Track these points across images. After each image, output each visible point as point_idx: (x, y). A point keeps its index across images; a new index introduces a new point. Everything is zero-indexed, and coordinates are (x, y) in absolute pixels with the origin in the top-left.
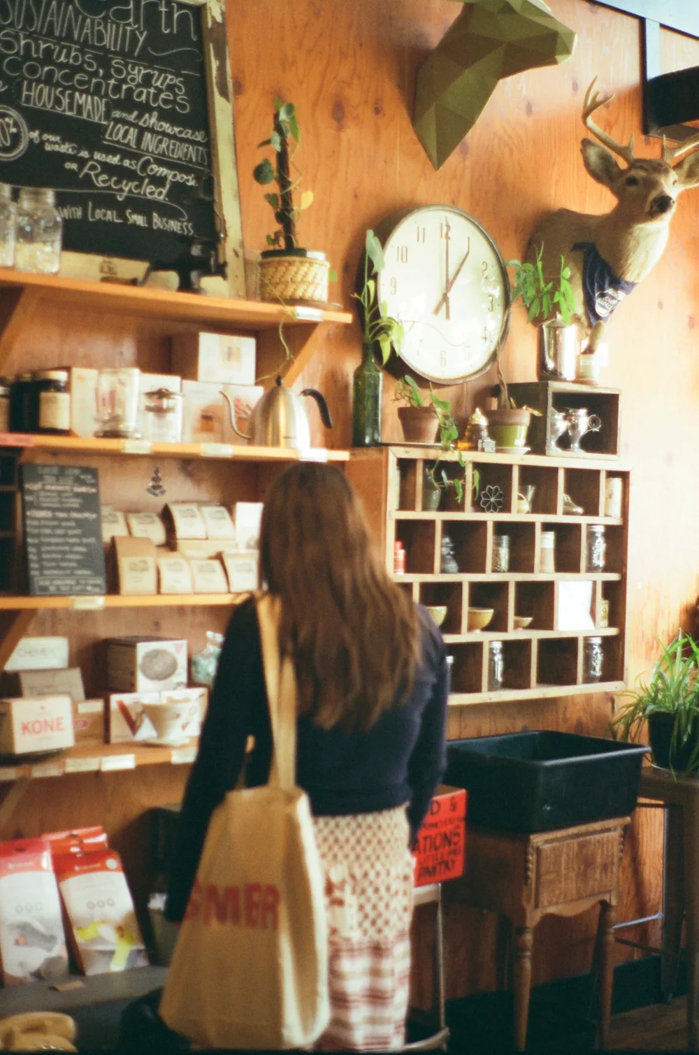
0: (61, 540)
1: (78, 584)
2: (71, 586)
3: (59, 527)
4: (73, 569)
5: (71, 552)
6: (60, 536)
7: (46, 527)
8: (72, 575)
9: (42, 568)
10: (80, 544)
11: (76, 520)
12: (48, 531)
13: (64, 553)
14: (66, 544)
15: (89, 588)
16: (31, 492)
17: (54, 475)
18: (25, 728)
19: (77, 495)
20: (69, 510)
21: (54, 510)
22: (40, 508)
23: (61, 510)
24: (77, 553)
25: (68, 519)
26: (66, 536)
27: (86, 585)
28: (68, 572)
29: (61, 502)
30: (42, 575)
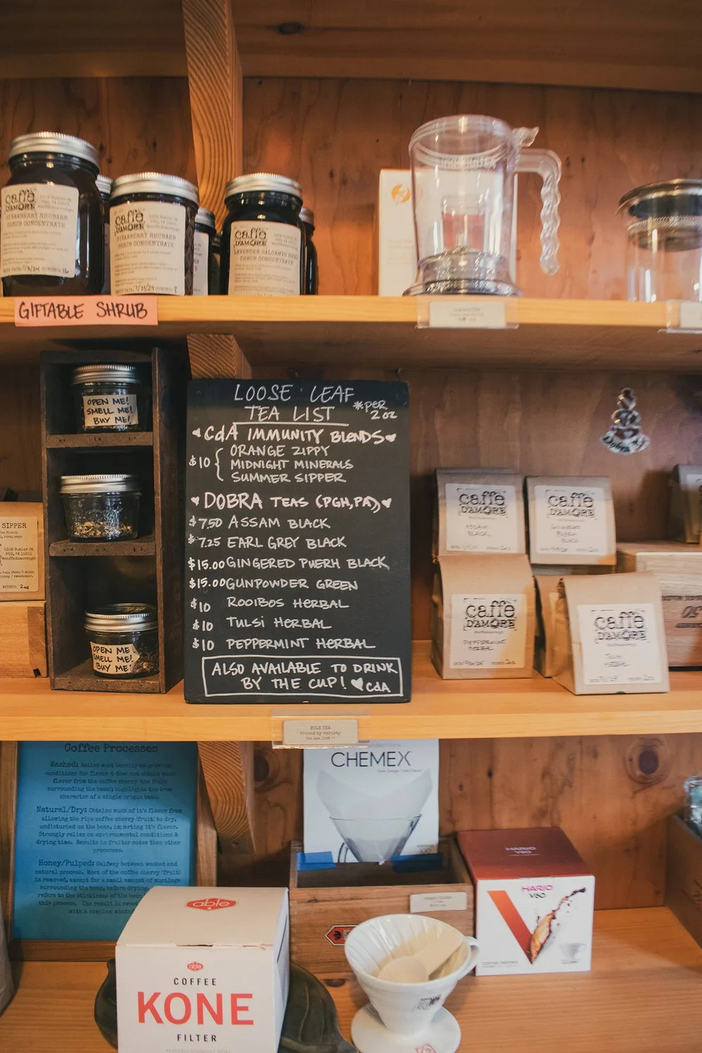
0: (285, 563)
1: (326, 671)
2: (305, 678)
3: (284, 531)
4: (315, 634)
5: (313, 593)
6: (280, 553)
7: (243, 532)
8: (310, 648)
9: (222, 633)
10: (343, 574)
11: (330, 512)
12: (247, 542)
13: (288, 595)
14: (297, 573)
15: (358, 683)
16: (207, 449)
17: (279, 404)
18: (145, 1007)
19: (339, 452)
20: (310, 491)
21: (265, 490)
22: (229, 487)
23: (290, 490)
24: (329, 594)
25: (311, 512)
26: (301, 551)
27: (350, 675)
28: (300, 642)
29: (290, 470)
30: (221, 648)
